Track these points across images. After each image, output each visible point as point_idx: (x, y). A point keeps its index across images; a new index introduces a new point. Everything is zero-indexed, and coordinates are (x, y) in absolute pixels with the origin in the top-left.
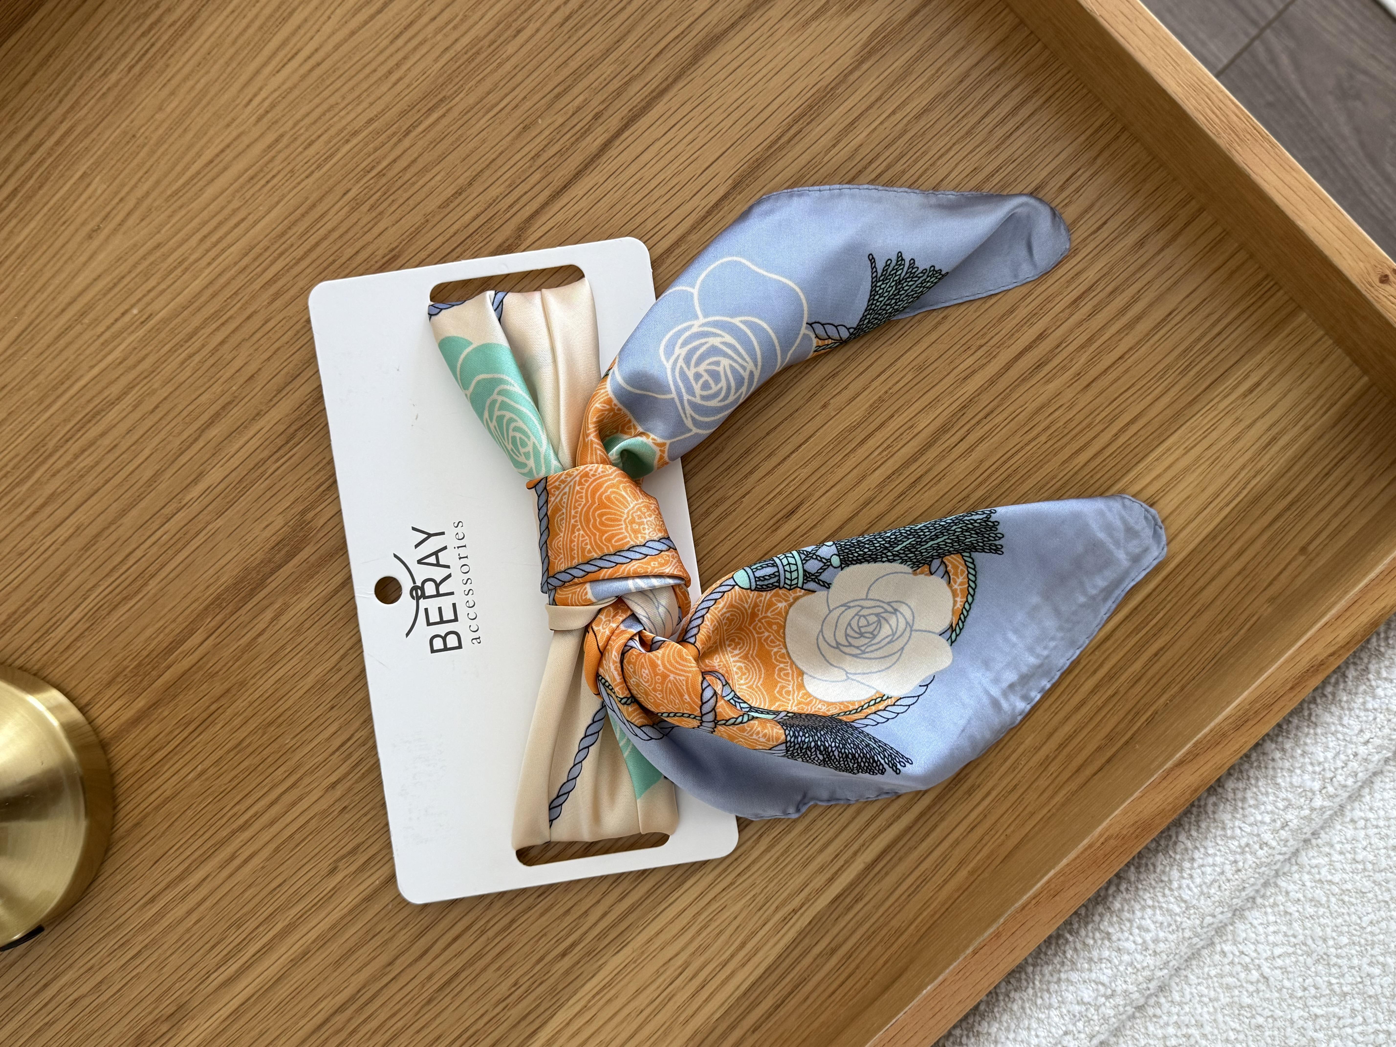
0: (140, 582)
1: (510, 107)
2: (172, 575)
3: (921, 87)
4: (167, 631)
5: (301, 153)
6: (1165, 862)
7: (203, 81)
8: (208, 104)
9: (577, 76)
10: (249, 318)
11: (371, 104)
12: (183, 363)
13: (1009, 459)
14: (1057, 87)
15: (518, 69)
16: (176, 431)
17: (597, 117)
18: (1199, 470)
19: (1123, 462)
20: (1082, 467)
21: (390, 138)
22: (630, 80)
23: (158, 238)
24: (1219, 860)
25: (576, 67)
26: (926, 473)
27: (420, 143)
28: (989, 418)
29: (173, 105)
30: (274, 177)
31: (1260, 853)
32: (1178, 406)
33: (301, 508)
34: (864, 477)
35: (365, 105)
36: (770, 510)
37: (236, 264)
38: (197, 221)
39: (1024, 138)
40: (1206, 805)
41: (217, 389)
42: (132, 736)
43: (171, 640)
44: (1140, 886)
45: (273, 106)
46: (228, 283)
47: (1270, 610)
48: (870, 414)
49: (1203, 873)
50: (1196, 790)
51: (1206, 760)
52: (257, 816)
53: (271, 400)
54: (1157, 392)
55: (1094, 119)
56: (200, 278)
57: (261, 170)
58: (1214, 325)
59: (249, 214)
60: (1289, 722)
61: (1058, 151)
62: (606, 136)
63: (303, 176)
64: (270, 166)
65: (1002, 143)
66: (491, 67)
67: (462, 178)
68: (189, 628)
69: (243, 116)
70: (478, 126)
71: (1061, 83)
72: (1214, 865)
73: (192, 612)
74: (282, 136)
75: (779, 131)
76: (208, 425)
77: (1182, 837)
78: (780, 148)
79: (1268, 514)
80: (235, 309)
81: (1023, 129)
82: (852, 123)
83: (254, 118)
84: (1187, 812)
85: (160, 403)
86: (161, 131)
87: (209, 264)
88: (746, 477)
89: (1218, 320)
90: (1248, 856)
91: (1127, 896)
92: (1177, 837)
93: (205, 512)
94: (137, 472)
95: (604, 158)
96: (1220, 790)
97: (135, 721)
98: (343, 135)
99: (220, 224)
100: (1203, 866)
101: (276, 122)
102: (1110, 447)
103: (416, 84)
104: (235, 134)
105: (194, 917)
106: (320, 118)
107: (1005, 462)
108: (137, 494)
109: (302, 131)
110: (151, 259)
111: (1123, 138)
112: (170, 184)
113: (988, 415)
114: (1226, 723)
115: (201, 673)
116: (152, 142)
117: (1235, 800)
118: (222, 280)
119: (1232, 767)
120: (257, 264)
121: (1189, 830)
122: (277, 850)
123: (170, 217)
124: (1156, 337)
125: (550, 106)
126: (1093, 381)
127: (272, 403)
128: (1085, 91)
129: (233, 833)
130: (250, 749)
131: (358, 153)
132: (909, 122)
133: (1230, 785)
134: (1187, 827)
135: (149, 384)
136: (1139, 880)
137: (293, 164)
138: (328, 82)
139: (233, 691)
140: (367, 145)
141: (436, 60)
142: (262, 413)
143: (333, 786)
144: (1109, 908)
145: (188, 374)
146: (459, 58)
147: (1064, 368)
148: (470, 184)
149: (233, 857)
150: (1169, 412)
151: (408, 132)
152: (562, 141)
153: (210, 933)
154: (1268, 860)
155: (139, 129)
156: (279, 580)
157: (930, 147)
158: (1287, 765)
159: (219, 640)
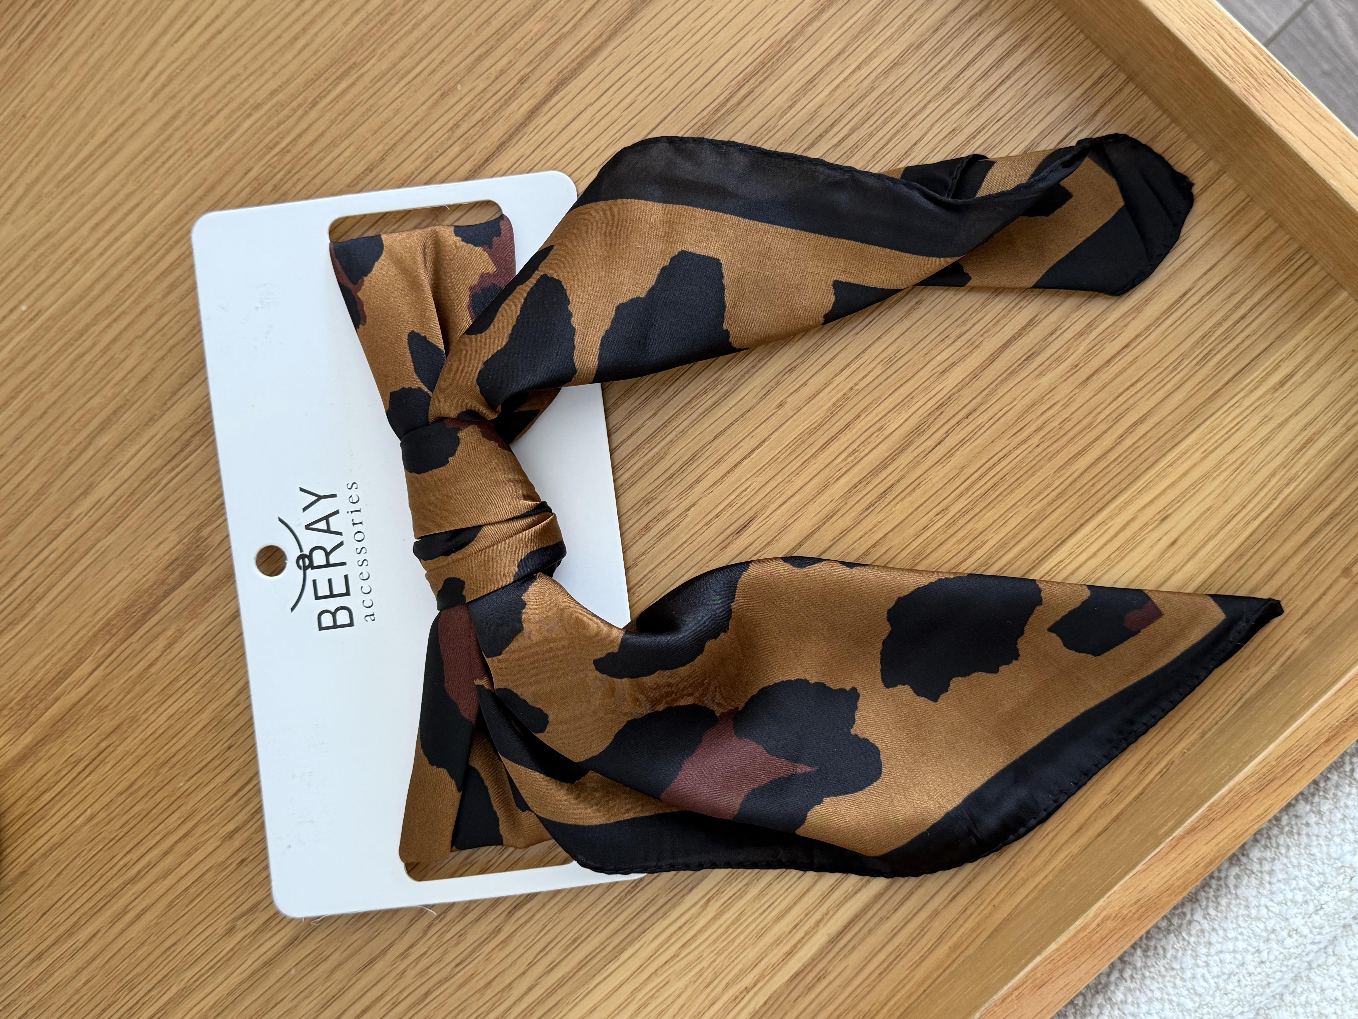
0: (26, 605)
1: (426, 73)
2: (60, 598)
3: (891, 37)
4: (55, 659)
5: (200, 130)
6: (1177, 946)
7: (97, 55)
8: (102, 79)
9: (500, 36)
10: (142, 313)
11: (275, 74)
12: (72, 364)
13: (994, 465)
14: (1048, 34)
15: (434, 31)
16: (66, 438)
17: (522, 81)
18: (1221, 478)
19: (1130, 469)
20: (1082, 474)
21: (295, 111)
22: (560, 38)
23: (48, 227)
24: (1240, 945)
25: (498, 26)
26: (898, 481)
27: (328, 116)
28: (971, 418)
29: (65, 82)
30: (170, 157)
31: (1289, 942)
32: (1194, 402)
33: (197, 523)
34: (826, 487)
35: (268, 75)
36: (718, 525)
37: (129, 253)
38: (88, 208)
39: (1011, 93)
40: (1227, 877)
41: (108, 391)
42: (19, 775)
43: (59, 669)
44: (1147, 974)
45: (170, 80)
46: (120, 275)
47: (1307, 642)
48: (833, 414)
49: (1221, 961)
50: (1211, 863)
51: (1224, 826)
52: (150, 866)
53: (165, 404)
54: (1169, 385)
55: (1093, 69)
56: (91, 270)
57: (157, 150)
58: (1237, 306)
59: (144, 199)
60: (1327, 779)
61: (1051, 108)
62: (533, 102)
63: (201, 156)
64: (167, 145)
65: (986, 98)
66: (406, 29)
67: (374, 153)
68: (78, 656)
69: (139, 92)
70: (391, 94)
71: (1053, 29)
72: (1234, 951)
73: (82, 638)
74: (180, 111)
75: (728, 92)
76: (99, 432)
77: (1198, 916)
78: (729, 112)
79: (1304, 529)
80: (128, 303)
81: (1009, 83)
82: (811, 81)
83: (150, 94)
84: (1205, 885)
85: (50, 407)
86: (52, 110)
87: (101, 254)
88: (691, 486)
89: (1243, 301)
90: (1274, 945)
91: (1132, 986)
92: (1192, 915)
93: (95, 528)
94: (24, 484)
95: (531, 127)
96: (1244, 860)
97: (22, 758)
98: (244, 108)
99: (114, 210)
100: (1221, 952)
101: (172, 97)
102: (1113, 451)
103: (323, 51)
104: (129, 112)
105: (83, 977)
106: (219, 91)
107: (990, 469)
108: (25, 508)
109: (201, 106)
110: (41, 250)
111: (1127, 90)
112: (61, 169)
113: (970, 414)
114: (1248, 782)
115: (91, 706)
116: (43, 122)
117: (1261, 872)
118: (115, 272)
119: (1259, 832)
120: (151, 253)
121: (1207, 907)
122: (170, 906)
123: (61, 204)
124: (1169, 322)
125: (470, 70)
126: (1093, 374)
127: (165, 407)
128: (1082, 37)
129: (125, 884)
130: (142, 792)
131: (261, 128)
132: (877, 78)
133: (1255, 853)
134: (1204, 904)
135: (38, 388)
136: (1146, 966)
137: (191, 142)
138: (229, 52)
139: (124, 727)
140: (270, 119)
141: (345, 24)
142: (156, 418)
143: (231, 835)
144: (1110, 999)
145: (78, 376)
146: (371, 21)
147: (1059, 360)
148: (383, 159)
149: (124, 912)
150: (1185, 410)
151: (314, 103)
152: (483, 110)
153: (99, 995)
154: (1299, 951)
155: (29, 109)
156: (173, 604)
157: (901, 106)
158: (1324, 831)
159: (109, 670)
